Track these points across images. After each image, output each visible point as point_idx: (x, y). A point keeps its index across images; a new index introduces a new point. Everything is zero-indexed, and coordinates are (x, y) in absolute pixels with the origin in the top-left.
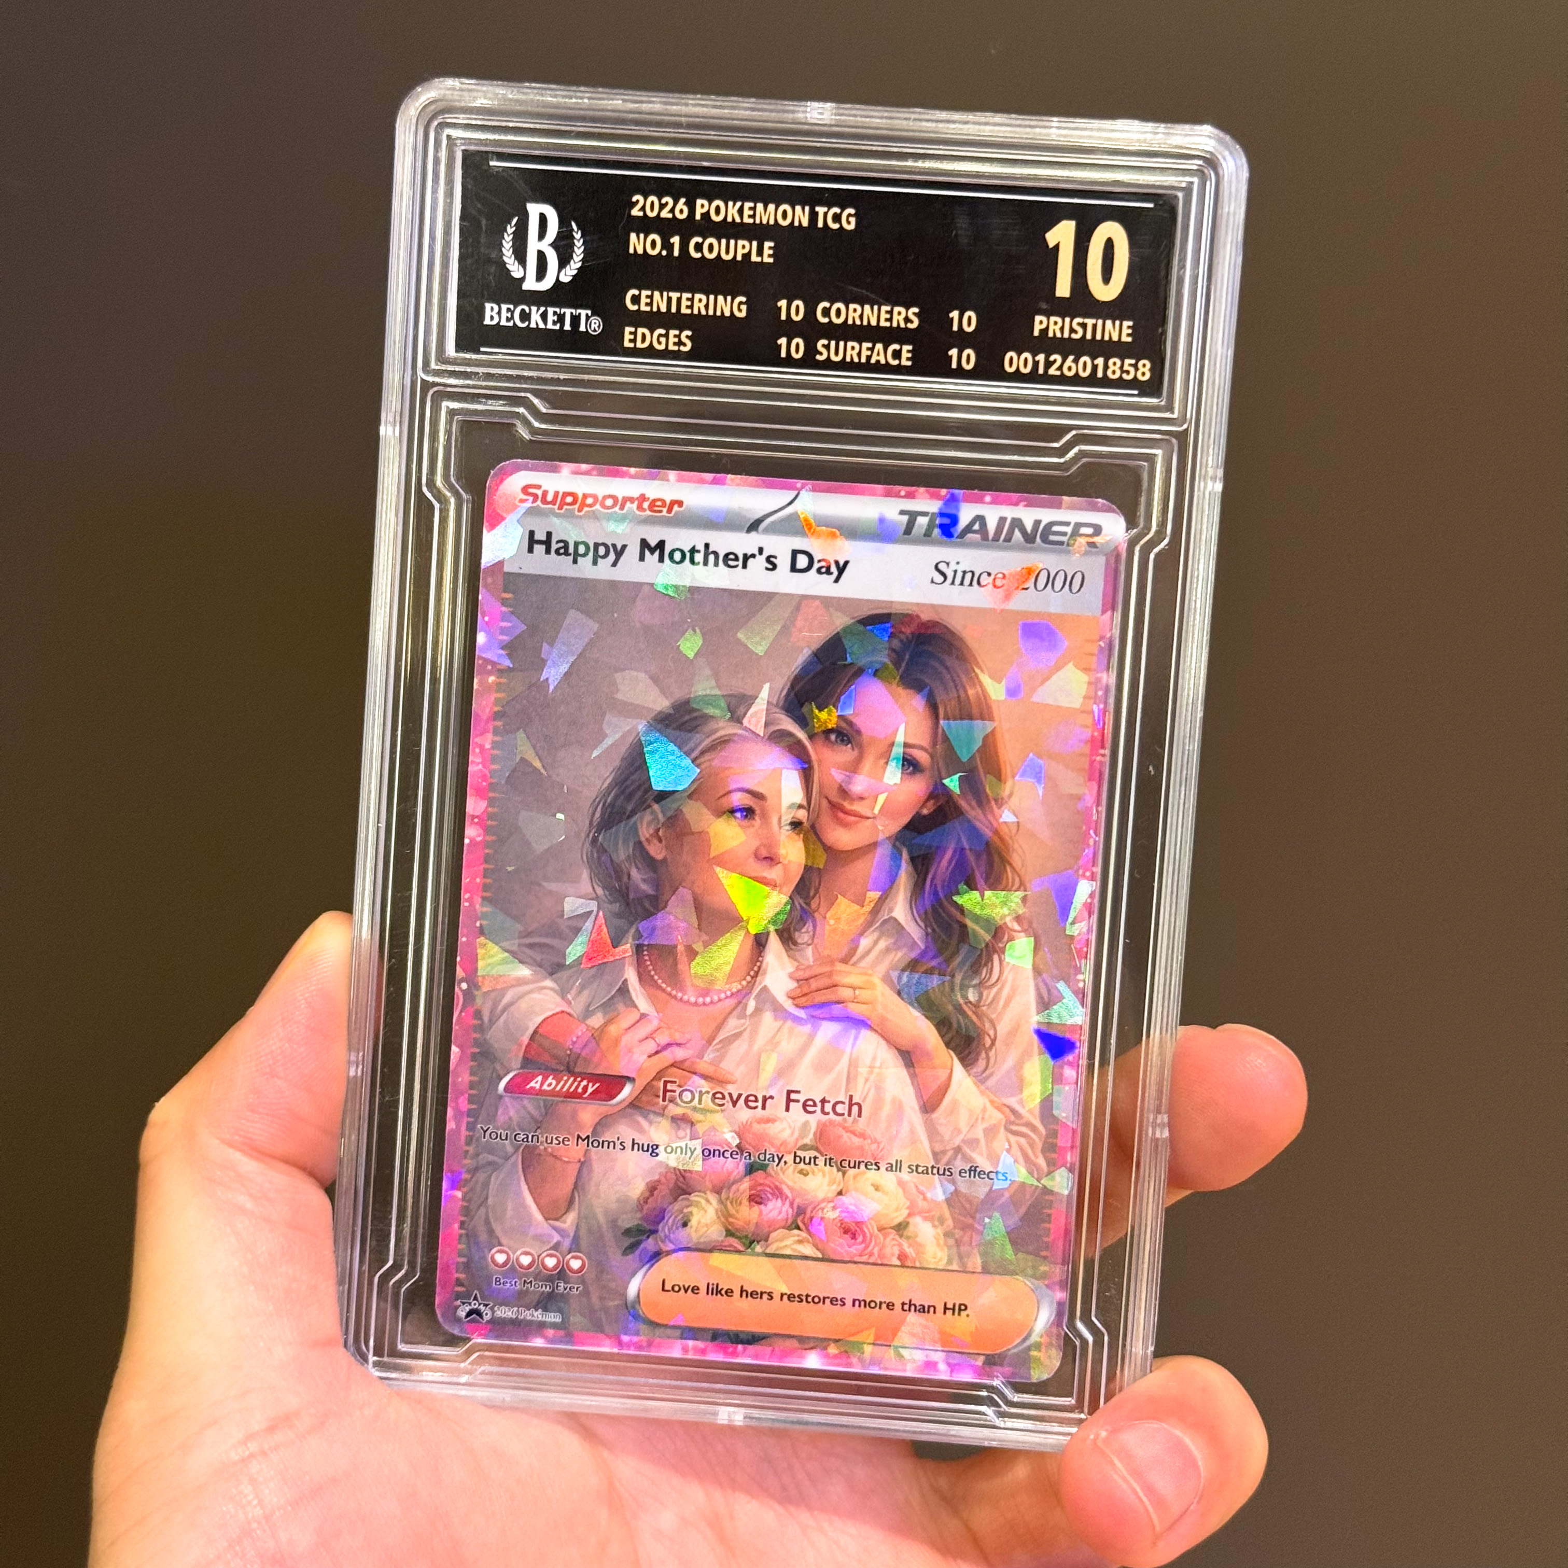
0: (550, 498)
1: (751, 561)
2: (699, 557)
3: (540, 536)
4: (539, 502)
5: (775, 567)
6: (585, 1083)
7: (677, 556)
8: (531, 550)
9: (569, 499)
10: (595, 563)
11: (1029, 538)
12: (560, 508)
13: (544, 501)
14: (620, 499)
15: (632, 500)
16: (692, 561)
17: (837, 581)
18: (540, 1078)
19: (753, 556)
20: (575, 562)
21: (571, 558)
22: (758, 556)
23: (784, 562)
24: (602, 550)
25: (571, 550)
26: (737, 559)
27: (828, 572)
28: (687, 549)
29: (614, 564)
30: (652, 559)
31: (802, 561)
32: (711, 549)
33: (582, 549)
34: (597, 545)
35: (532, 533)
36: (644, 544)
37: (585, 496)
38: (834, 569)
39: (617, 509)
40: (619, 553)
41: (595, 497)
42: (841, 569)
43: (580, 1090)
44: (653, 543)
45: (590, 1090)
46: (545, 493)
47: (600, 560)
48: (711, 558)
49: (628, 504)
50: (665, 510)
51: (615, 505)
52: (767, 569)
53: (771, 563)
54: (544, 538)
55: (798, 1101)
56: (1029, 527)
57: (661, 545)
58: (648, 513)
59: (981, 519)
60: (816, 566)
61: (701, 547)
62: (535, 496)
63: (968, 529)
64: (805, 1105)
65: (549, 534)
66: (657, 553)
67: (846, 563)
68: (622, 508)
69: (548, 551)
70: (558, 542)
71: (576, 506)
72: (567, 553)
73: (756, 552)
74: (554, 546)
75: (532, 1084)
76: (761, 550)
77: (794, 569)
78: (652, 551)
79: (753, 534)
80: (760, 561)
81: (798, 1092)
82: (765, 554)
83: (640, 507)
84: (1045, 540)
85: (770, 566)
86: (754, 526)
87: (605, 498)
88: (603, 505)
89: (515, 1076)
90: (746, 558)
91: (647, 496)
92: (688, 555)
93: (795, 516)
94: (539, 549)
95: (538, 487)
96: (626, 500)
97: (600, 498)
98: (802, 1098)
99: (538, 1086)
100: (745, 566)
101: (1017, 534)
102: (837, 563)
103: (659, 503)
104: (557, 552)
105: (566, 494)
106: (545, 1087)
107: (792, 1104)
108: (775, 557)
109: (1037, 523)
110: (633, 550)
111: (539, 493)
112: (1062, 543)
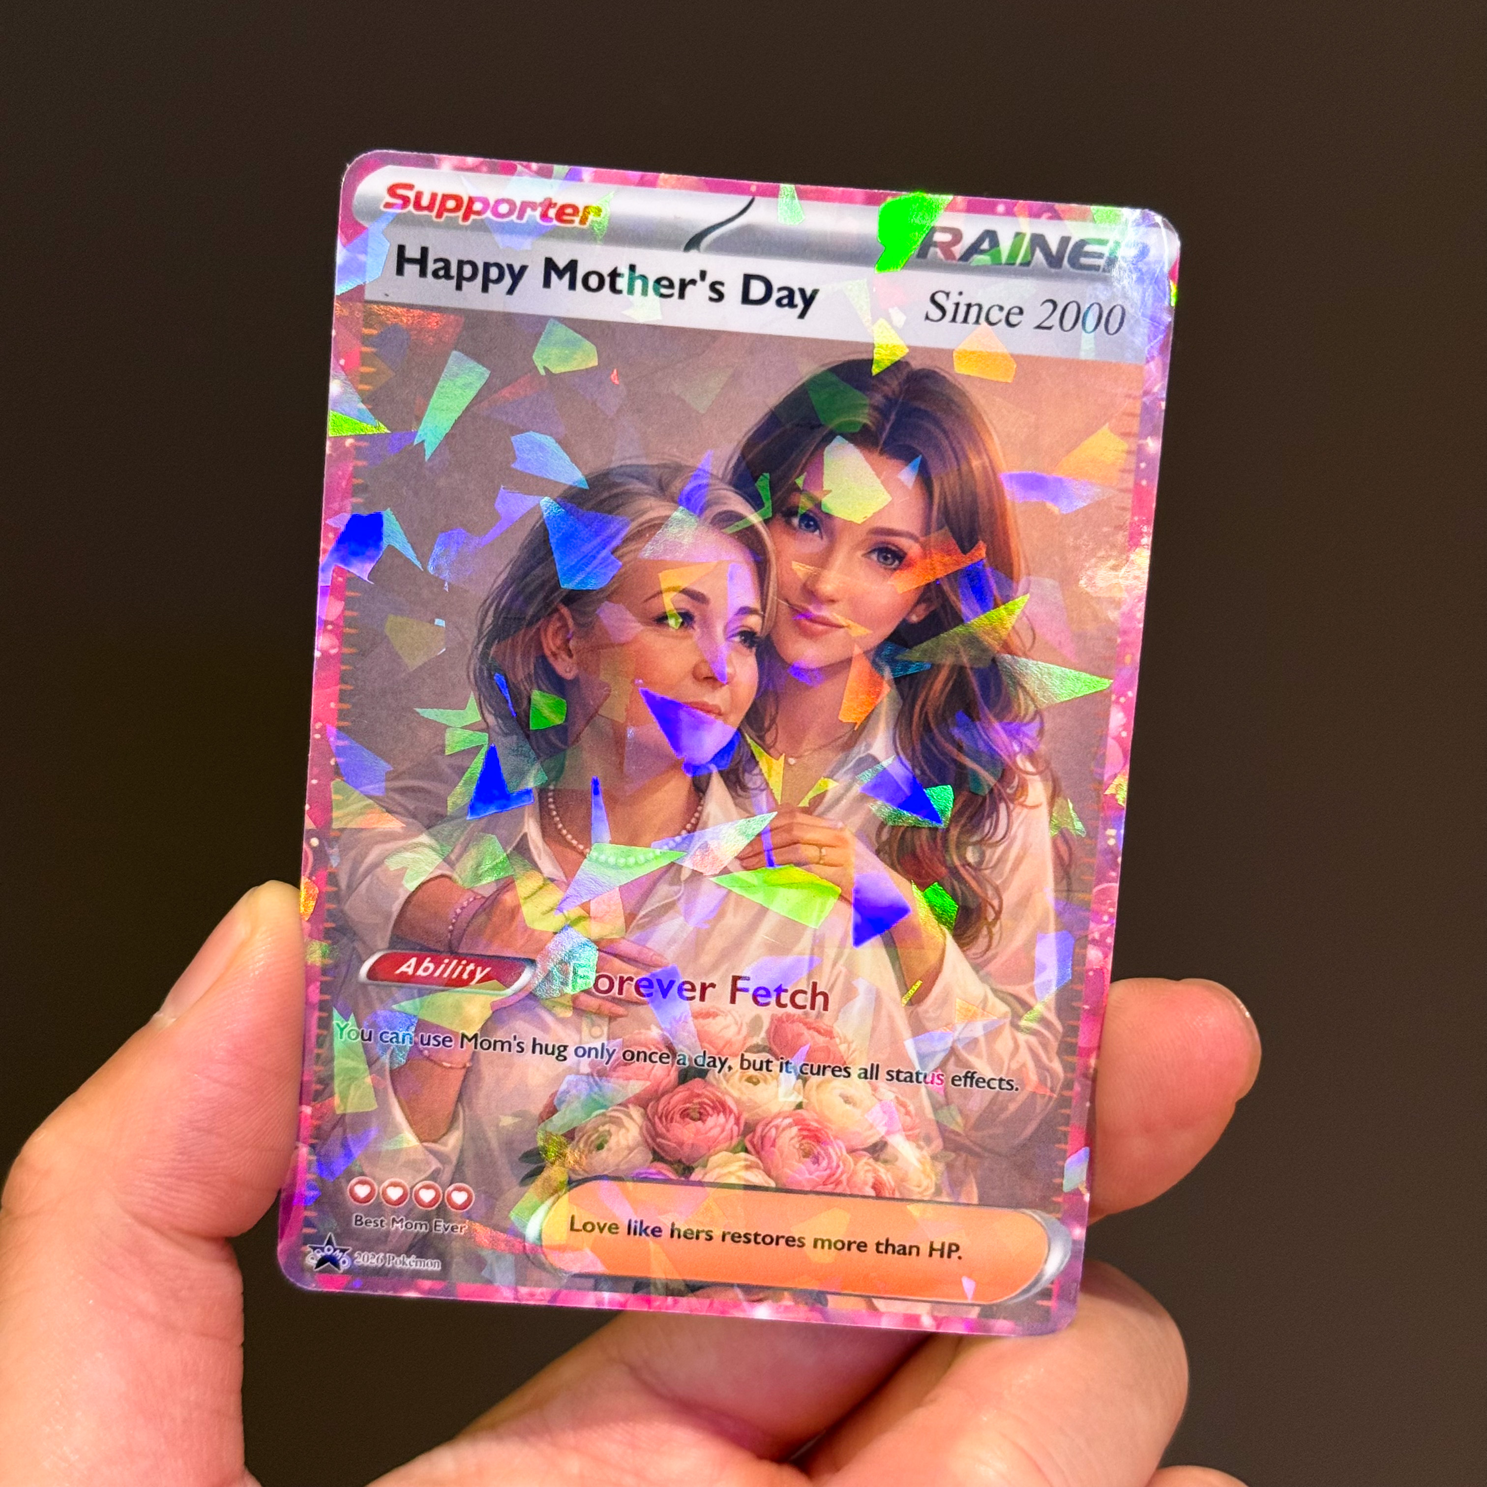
0: (425, 202)
1: (690, 289)
2: (622, 283)
3: (413, 252)
4: (411, 208)
5: (721, 296)
6: (471, 967)
7: (594, 281)
8: (400, 271)
9: (451, 204)
10: (485, 289)
11: (1054, 261)
12: (439, 215)
13: (418, 205)
14: (518, 204)
15: (533, 206)
16: (614, 289)
17: (802, 315)
18: (413, 961)
19: (693, 282)
20: (459, 287)
21: (453, 282)
22: (699, 283)
23: (733, 290)
24: (494, 273)
25: (454, 271)
26: (671, 285)
27: (792, 304)
28: (605, 272)
29: (511, 291)
30: (560, 284)
31: (757, 290)
32: (638, 272)
33: (467, 271)
34: (487, 266)
35: (401, 249)
36: (550, 265)
37: (471, 201)
38: (798, 299)
39: (514, 218)
40: (517, 276)
41: (485, 202)
42: (808, 301)
43: (465, 976)
44: (561, 264)
45: (478, 976)
46: (419, 196)
47: (491, 285)
48: (638, 284)
49: (529, 211)
50: (577, 219)
51: (510, 213)
52: (711, 299)
53: (717, 293)
54: (417, 255)
55: (745, 990)
56: (1054, 247)
57: (572, 266)
58: (555, 223)
59: (991, 236)
60: (776, 295)
61: (624, 270)
62: (406, 200)
63: (974, 249)
64: (755, 997)
65: (424, 251)
66: (567, 277)
67: (815, 292)
68: (521, 216)
69: (423, 273)
70: (436, 261)
71: (460, 214)
72: (448, 276)
73: (697, 277)
74: (431, 266)
75: (403, 968)
76: (703, 275)
77: (746, 299)
78: (560, 274)
79: (693, 253)
80: (702, 290)
81: (748, 979)
82: (709, 279)
83: (544, 216)
84: (1074, 263)
85: (715, 296)
86: (694, 243)
87: (498, 202)
88: (496, 214)
89: (380, 958)
90: (684, 284)
91: (554, 201)
92: (607, 280)
93: (747, 229)
94: (412, 270)
95: (410, 187)
96: (525, 205)
97: (492, 202)
98: (752, 986)
99: (410, 971)
100: (682, 295)
101: (1039, 255)
102: (802, 291)
103: (569, 211)
104: (435, 274)
105: (446, 197)
106: (420, 972)
107: (739, 994)
108: (722, 284)
109: (1065, 241)
110: (536, 273)
111: (411, 194)
112: (1096, 268)
